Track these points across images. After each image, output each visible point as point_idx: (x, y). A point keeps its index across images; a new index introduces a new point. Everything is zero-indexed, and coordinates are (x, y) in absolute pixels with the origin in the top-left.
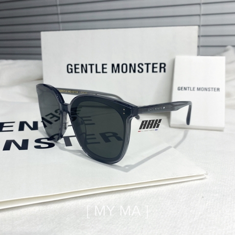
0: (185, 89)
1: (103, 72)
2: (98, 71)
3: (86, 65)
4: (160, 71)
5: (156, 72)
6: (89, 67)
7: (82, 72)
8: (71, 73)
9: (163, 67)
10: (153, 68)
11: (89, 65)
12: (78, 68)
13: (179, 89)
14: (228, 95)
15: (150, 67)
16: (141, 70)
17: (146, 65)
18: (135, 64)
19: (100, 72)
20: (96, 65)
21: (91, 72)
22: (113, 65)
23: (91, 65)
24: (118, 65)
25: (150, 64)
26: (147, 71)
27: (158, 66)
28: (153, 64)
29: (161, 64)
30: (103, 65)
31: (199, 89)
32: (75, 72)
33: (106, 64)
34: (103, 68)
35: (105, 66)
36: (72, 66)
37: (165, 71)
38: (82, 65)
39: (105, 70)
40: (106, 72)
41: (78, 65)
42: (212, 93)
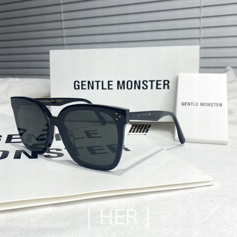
0: (189, 104)
1: (109, 89)
2: (104, 88)
3: (93, 82)
4: (164, 88)
5: (160, 89)
6: (95, 84)
7: (89, 88)
8: (78, 90)
9: (166, 84)
10: (157, 84)
11: (96, 81)
12: (85, 85)
13: (183, 104)
14: (230, 112)
15: (154, 84)
16: (145, 87)
17: (150, 82)
18: (140, 81)
19: (106, 89)
20: (103, 82)
21: (98, 88)
22: (118, 82)
23: (98, 82)
24: (123, 82)
25: (154, 81)
26: (152, 88)
27: (162, 83)
28: (157, 81)
29: (164, 81)
30: (109, 82)
31: (202, 104)
32: (82, 89)
33: (112, 81)
34: (109, 85)
35: (110, 83)
36: (79, 83)
37: (168, 88)
38: (89, 82)
39: (110, 87)
40: (112, 89)
41: (85, 81)
42: (215, 108)
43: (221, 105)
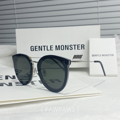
0: (96, 55)
1: (51, 50)
2: (48, 49)
3: (41, 46)
4: (82, 49)
5: (80, 49)
6: (43, 48)
7: (39, 50)
8: (33, 51)
9: (83, 46)
10: (78, 47)
11: (43, 46)
12: (37, 48)
13: (93, 56)
15: (76, 47)
16: (71, 49)
17: (74, 46)
18: (68, 46)
20: (47, 46)
21: (44, 50)
22: (56, 46)
23: (44, 46)
24: (59, 46)
25: (76, 45)
26: (75, 49)
27: (80, 46)
28: (78, 45)
29: (82, 45)
30: (51, 46)
31: (103, 55)
32: (35, 50)
35: (52, 47)
36: (33, 47)
37: (84, 49)
39: (52, 49)
40: (53, 50)
41: (37, 46)
42: (110, 57)
43: (113, 55)
